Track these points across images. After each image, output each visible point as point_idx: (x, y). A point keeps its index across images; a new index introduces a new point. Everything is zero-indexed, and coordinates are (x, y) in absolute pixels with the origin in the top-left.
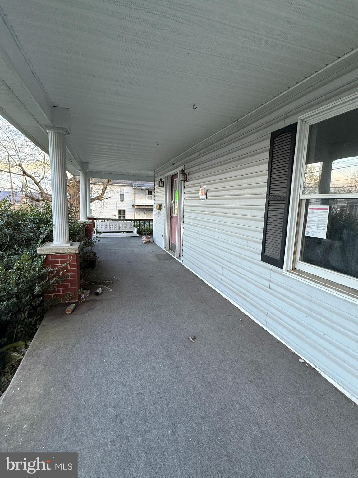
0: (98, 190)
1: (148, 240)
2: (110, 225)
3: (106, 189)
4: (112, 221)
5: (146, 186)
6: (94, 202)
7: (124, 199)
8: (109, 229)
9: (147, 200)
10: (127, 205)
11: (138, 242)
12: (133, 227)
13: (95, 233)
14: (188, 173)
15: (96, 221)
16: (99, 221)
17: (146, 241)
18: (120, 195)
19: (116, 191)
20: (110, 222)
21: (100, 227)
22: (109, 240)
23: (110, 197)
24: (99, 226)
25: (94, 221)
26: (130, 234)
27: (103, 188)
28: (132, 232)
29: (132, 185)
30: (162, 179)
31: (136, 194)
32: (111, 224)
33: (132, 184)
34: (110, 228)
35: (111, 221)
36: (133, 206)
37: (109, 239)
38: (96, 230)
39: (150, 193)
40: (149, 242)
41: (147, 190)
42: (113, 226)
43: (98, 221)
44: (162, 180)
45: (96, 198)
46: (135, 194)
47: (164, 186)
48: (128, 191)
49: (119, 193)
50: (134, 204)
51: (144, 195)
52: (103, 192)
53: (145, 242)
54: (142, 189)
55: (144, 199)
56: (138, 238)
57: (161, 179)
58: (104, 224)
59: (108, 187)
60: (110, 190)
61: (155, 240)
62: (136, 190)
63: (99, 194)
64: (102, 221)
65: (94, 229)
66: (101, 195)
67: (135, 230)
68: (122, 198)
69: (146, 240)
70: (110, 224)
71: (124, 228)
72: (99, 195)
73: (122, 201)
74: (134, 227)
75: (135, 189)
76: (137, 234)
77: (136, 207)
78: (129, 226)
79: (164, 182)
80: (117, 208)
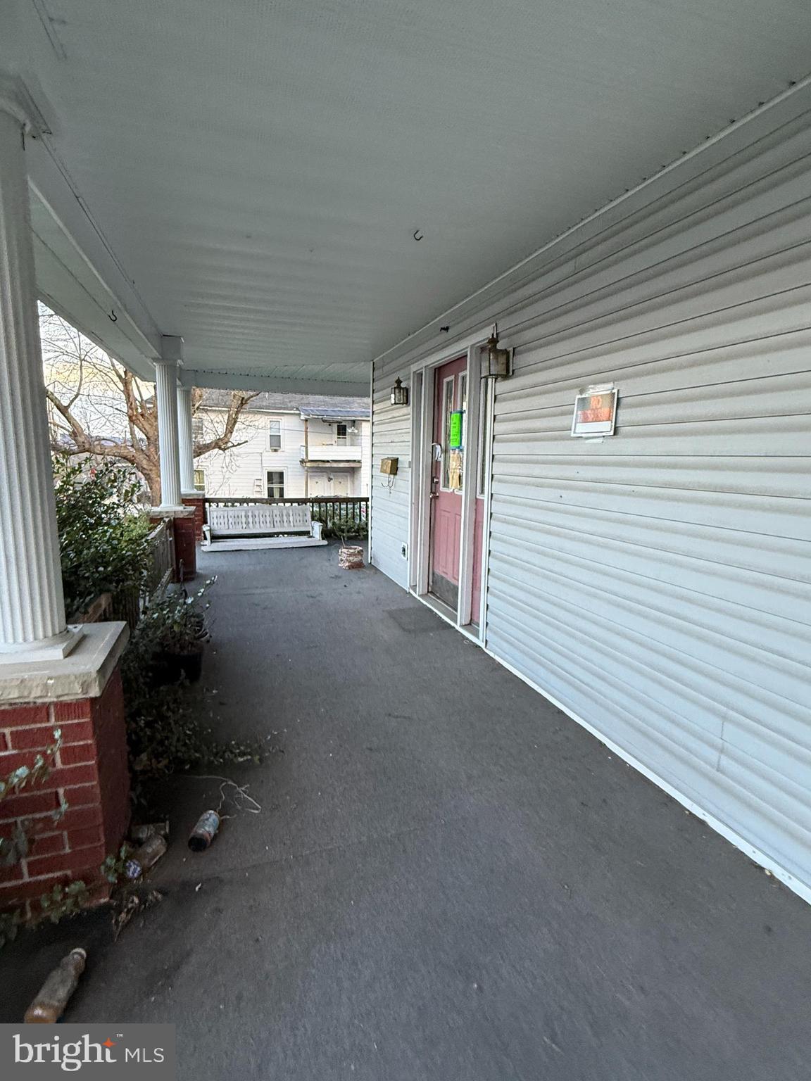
0: (216, 425)
1: (356, 559)
2: (247, 517)
3: (235, 422)
4: (253, 504)
5: (333, 414)
6: (207, 454)
7: (280, 447)
8: (244, 526)
9: (335, 448)
10: (286, 460)
11: (327, 564)
12: (310, 520)
13: (205, 539)
14: (514, 349)
15: (210, 506)
16: (217, 506)
17: (350, 561)
18: (270, 436)
19: (260, 426)
20: (248, 508)
21: (222, 520)
22: (245, 559)
23: (247, 442)
24: (218, 519)
25: (204, 505)
26: (303, 541)
27: (228, 420)
28: (307, 533)
29: (298, 412)
30: (401, 382)
31: (309, 434)
32: (250, 514)
33: (298, 409)
34: (247, 523)
35: (250, 504)
36: (302, 462)
37: (246, 555)
38: (210, 530)
39: (342, 431)
40: (357, 566)
41: (337, 422)
42: (257, 519)
43: (214, 505)
44: (403, 385)
45: (213, 445)
46: (306, 432)
47: (407, 402)
48: (288, 426)
49: (269, 430)
50: (304, 457)
51: (327, 435)
52: (230, 430)
53: (347, 564)
54: (324, 421)
55: (327, 445)
56: (325, 549)
57: (399, 382)
58: (231, 514)
59: (241, 417)
60: (247, 423)
61: (375, 560)
62: (308, 422)
63: (220, 433)
64: (225, 506)
65: (205, 528)
66: (226, 436)
67: (317, 528)
68: (275, 443)
69: (351, 558)
70: (247, 512)
71: (285, 524)
72: (218, 437)
73: (276, 451)
74: (313, 519)
75: (306, 420)
76: (323, 539)
77: (308, 464)
78: (298, 518)
79: (407, 390)
80: (262, 467)
